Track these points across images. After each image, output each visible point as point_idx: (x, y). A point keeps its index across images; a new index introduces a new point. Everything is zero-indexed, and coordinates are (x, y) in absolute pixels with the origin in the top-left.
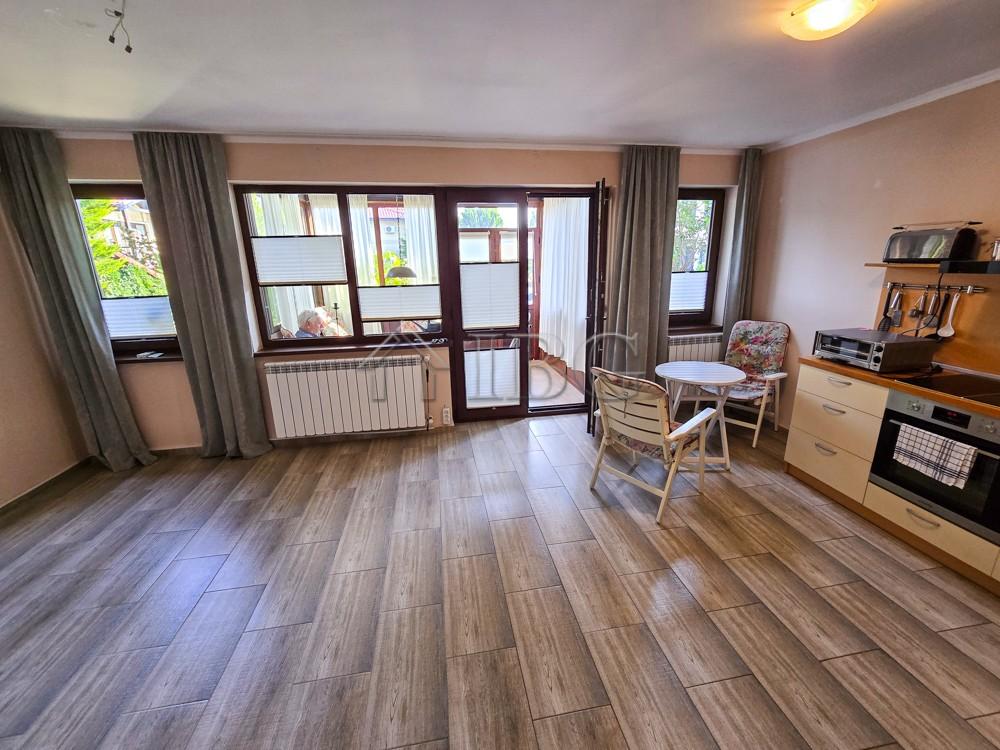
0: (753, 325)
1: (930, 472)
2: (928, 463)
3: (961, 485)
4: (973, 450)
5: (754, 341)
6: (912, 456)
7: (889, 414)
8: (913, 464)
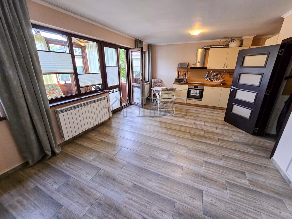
0: (155, 80)
1: (195, 95)
2: (195, 94)
3: (198, 95)
4: (199, 90)
5: (157, 83)
6: (193, 93)
7: (189, 89)
8: (194, 95)
